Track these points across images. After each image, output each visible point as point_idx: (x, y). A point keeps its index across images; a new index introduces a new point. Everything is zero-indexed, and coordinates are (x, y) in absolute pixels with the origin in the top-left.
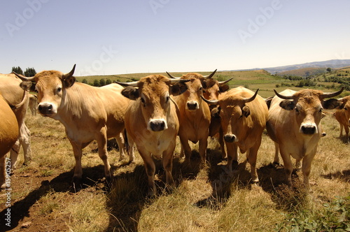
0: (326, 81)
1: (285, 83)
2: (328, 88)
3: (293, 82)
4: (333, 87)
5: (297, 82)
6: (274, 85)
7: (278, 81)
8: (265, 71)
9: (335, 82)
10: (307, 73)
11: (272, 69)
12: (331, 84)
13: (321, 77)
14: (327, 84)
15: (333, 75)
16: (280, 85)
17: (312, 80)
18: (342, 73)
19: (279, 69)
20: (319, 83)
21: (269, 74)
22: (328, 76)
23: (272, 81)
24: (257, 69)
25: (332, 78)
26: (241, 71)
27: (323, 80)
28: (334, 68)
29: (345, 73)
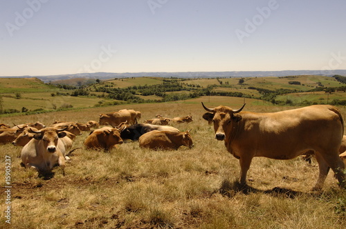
0: (97, 91)
1: (60, 92)
2: (99, 97)
3: (68, 91)
4: (103, 96)
5: (71, 92)
6: (50, 94)
7: (52, 90)
8: (37, 79)
9: (104, 91)
10: (79, 83)
11: (45, 78)
12: (101, 94)
13: (92, 87)
14: (98, 94)
15: (102, 86)
16: (55, 94)
17: (85, 90)
18: (109, 84)
19: (52, 78)
20: (91, 93)
21: (42, 83)
22: (98, 86)
23: (47, 90)
24: (29, 77)
25: (102, 88)
26: (9, 78)
27: (94, 90)
28: (102, 80)
29: (111, 85)
